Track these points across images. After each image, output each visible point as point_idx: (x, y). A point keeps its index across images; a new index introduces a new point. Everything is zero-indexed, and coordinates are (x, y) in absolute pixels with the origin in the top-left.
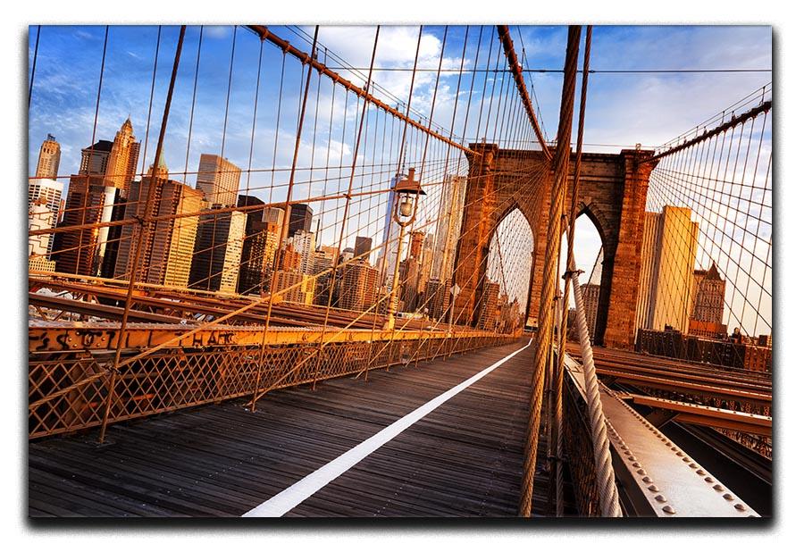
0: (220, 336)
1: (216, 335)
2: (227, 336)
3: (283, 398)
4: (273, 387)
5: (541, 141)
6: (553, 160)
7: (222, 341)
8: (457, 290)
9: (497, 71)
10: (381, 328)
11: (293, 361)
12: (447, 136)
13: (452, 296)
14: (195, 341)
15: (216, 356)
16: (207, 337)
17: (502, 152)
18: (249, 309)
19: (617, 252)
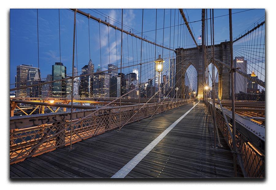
0: (107, 111)
1: (106, 111)
2: (109, 110)
3: (130, 126)
4: (126, 123)
5: (196, 44)
6: (200, 50)
7: (108, 112)
8: (177, 89)
9: (181, 25)
10: (157, 102)
11: (131, 115)
12: (169, 47)
13: (176, 91)
14: (99, 113)
15: (107, 117)
16: (103, 111)
17: (185, 49)
18: (115, 101)
19: (223, 72)
